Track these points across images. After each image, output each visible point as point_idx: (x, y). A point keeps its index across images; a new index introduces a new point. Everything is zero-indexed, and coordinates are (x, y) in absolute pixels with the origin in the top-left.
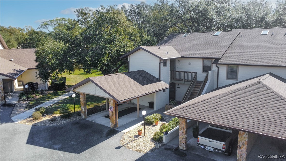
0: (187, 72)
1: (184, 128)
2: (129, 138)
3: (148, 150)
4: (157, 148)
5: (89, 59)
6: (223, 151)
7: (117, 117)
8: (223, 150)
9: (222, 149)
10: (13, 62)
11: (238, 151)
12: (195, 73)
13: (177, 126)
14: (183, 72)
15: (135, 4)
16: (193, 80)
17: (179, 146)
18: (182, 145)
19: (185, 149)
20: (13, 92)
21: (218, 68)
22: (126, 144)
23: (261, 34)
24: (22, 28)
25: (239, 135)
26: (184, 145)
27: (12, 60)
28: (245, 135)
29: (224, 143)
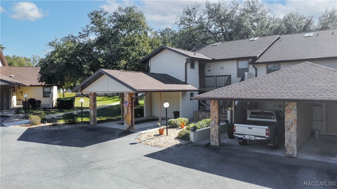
0: (219, 76)
1: (216, 117)
2: (148, 137)
3: (172, 146)
4: (183, 145)
5: (102, 61)
6: (267, 138)
7: (134, 117)
8: (267, 136)
9: (265, 135)
10: (13, 78)
11: (286, 134)
12: (228, 76)
13: (207, 127)
14: (214, 76)
15: (159, 30)
16: (227, 83)
17: (211, 142)
18: (214, 140)
19: (218, 144)
20: (10, 108)
21: (256, 69)
22: (144, 141)
23: (305, 36)
24: (28, 58)
25: (285, 113)
26: (217, 139)
27: (12, 77)
28: (294, 111)
29: (267, 127)
